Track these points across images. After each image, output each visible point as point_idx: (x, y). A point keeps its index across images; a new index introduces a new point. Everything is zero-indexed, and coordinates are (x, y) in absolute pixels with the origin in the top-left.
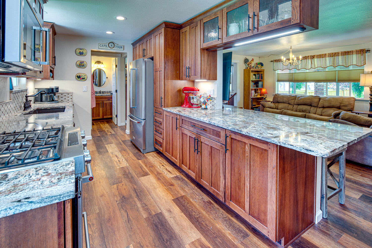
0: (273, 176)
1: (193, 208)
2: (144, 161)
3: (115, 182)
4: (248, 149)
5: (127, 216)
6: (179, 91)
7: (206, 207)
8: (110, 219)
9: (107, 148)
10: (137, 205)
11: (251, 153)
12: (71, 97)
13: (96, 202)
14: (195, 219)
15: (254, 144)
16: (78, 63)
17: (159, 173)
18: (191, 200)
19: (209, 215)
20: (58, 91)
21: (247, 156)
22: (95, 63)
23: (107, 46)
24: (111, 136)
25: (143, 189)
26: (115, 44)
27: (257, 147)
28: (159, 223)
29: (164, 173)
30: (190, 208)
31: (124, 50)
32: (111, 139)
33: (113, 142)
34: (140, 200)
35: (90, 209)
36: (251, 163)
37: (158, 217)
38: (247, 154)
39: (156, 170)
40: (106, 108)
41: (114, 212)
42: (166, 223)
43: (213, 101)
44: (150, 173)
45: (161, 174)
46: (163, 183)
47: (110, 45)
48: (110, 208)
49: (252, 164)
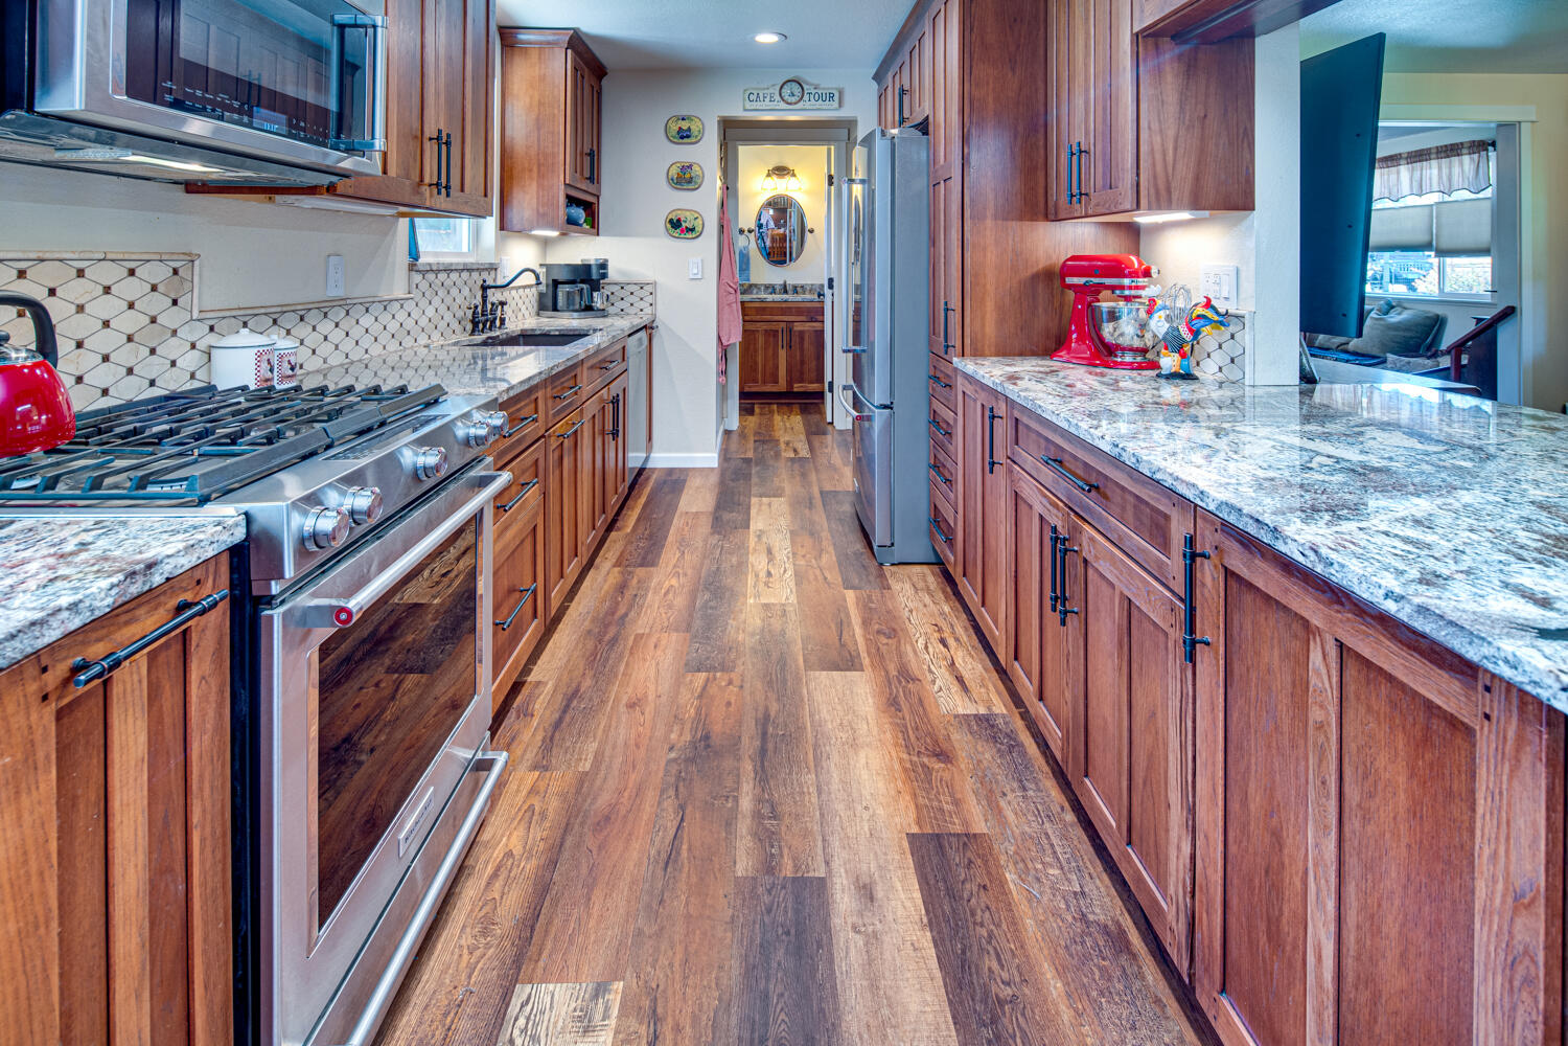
0: (1521, 971)
1: (998, 926)
2: (869, 597)
3: (708, 658)
4: (1324, 671)
5: (672, 832)
6: (1048, 275)
7: (1085, 958)
8: (607, 818)
9: (753, 512)
10: (736, 799)
11: (1349, 715)
12: (650, 299)
13: (602, 727)
14: (985, 1001)
15: (1366, 652)
16: (674, 171)
17: (906, 675)
18: (1010, 876)
19: (1079, 1014)
20: (604, 276)
21: (1320, 727)
22: (768, 175)
23: (777, 97)
24: (789, 464)
25: (801, 729)
26: (805, 87)
27: (1390, 678)
28: (788, 933)
29: (934, 682)
30: (982, 925)
31: (843, 109)
32: (784, 479)
33: (788, 487)
34: (763, 777)
35: (568, 744)
36: (1347, 789)
37: (798, 900)
38: (1324, 710)
39: (900, 655)
40: (802, 350)
41: (639, 791)
42: (819, 946)
43: (1232, 337)
44: (866, 661)
45: (915, 680)
46: (905, 732)
47: (786, 91)
48: (634, 767)
49: (1353, 794)
